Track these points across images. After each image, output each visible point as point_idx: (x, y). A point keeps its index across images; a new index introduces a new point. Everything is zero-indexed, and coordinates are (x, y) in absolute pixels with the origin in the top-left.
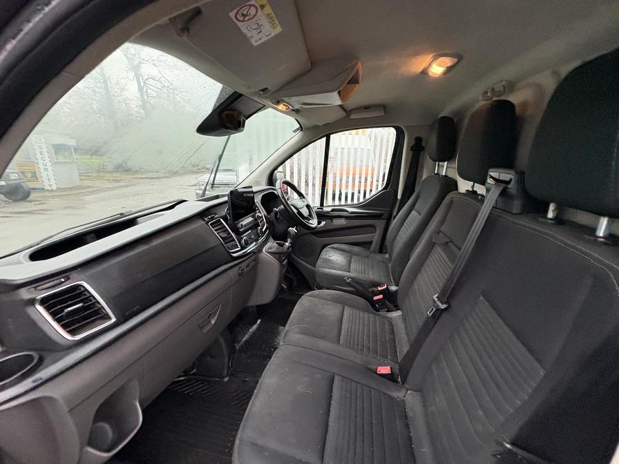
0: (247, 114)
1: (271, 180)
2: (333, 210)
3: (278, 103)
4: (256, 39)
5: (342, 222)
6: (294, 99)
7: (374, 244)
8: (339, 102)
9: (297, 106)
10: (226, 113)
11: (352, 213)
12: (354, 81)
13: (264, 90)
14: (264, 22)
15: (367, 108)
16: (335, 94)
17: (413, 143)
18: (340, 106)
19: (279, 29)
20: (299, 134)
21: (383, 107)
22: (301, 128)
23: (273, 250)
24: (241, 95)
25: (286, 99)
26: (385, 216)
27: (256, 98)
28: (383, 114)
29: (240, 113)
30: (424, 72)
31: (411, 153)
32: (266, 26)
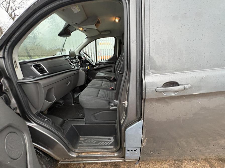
0: (72, 31)
1: (80, 53)
2: (100, 62)
3: (80, 28)
4: (75, 12)
5: (102, 66)
6: (84, 27)
7: (112, 71)
8: (96, 28)
9: (85, 29)
10: (66, 30)
11: (105, 63)
12: (99, 22)
13: (77, 24)
14: (77, 9)
15: (105, 31)
16: (94, 25)
17: (119, 41)
18: (97, 29)
19: (80, 10)
20: (87, 39)
21: (110, 31)
22: (87, 37)
23: (82, 69)
24: (70, 25)
25: (82, 26)
26: (114, 63)
27: (74, 26)
28: (110, 33)
29: (70, 31)
30: (115, 21)
31: (119, 44)
32: (77, 10)
